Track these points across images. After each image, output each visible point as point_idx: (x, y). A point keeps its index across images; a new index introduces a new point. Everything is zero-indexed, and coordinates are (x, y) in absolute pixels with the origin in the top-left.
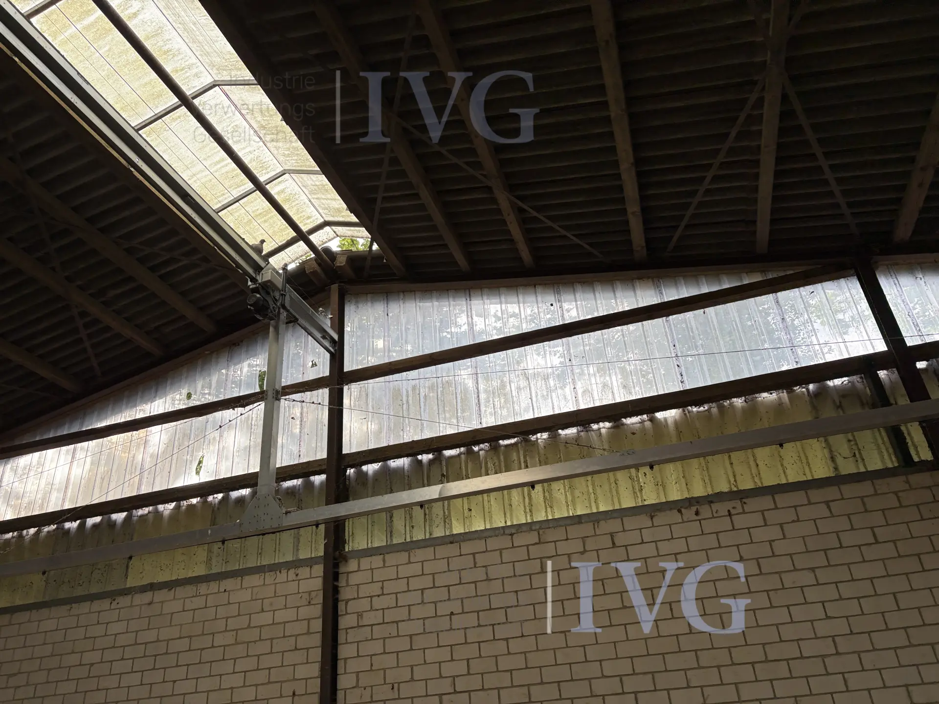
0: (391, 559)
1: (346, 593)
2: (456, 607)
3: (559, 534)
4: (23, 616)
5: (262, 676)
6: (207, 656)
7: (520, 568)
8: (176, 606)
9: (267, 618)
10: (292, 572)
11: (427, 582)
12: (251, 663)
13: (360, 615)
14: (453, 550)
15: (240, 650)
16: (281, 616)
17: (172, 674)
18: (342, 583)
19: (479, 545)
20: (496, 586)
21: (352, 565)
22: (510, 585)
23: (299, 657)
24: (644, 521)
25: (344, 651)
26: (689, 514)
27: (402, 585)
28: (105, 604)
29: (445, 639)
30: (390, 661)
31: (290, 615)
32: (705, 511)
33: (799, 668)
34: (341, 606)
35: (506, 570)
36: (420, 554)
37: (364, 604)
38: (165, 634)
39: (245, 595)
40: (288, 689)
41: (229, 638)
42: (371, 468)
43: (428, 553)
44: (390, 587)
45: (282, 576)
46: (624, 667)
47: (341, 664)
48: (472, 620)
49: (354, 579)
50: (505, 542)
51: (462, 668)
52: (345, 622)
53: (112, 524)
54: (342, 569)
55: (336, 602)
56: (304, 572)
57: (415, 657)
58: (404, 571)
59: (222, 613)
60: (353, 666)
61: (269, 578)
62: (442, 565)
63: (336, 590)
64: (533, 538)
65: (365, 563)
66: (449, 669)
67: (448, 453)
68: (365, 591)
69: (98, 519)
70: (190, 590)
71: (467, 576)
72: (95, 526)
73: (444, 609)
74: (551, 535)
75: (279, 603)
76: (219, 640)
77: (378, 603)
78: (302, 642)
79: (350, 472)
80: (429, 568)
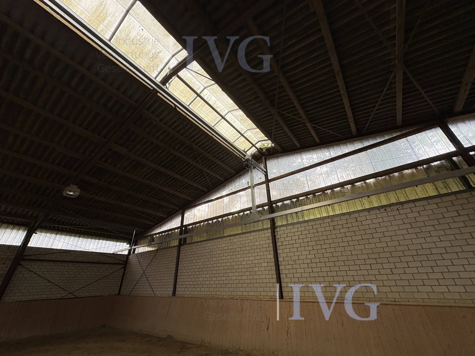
0: (289, 227)
1: (277, 237)
2: (309, 240)
4: (204, 243)
5: (259, 257)
6: (245, 252)
7: (327, 229)
8: (236, 240)
9: (257, 243)
10: (263, 231)
11: (300, 233)
12: (256, 254)
13: (282, 242)
14: (306, 224)
15: (253, 251)
16: (261, 243)
17: (238, 256)
18: (276, 234)
19: (313, 223)
20: (320, 234)
21: (278, 229)
22: (324, 233)
23: (268, 253)
25: (279, 252)
26: (382, 210)
27: (292, 234)
28: (220, 240)
29: (307, 248)
30: (292, 254)
31: (264, 242)
33: (431, 257)
34: (277, 240)
35: (323, 229)
36: (296, 226)
37: (283, 239)
38: (234, 247)
39: (252, 238)
40: (266, 261)
41: (250, 248)
42: (279, 204)
43: (299, 225)
44: (289, 235)
45: (260, 233)
46: (365, 257)
47: (279, 255)
48: (314, 243)
49: (279, 233)
50: (321, 221)
51: (313, 256)
52: (278, 244)
53: (219, 221)
54: (276, 230)
55: (275, 239)
56: (266, 231)
57: (299, 253)
58: (293, 230)
59: (247, 242)
60: (282, 255)
61: (257, 233)
62: (304, 229)
63: (275, 236)
64: (330, 220)
65: (282, 229)
66: (309, 257)
67: (300, 198)
68: (282, 236)
69: (216, 220)
70: (238, 236)
71: (311, 231)
72: (215, 222)
73: (305, 240)
74: (335, 219)
75: (261, 239)
76: (247, 248)
77: (286, 239)
78: (268, 249)
79: (274, 205)
80: (299, 229)
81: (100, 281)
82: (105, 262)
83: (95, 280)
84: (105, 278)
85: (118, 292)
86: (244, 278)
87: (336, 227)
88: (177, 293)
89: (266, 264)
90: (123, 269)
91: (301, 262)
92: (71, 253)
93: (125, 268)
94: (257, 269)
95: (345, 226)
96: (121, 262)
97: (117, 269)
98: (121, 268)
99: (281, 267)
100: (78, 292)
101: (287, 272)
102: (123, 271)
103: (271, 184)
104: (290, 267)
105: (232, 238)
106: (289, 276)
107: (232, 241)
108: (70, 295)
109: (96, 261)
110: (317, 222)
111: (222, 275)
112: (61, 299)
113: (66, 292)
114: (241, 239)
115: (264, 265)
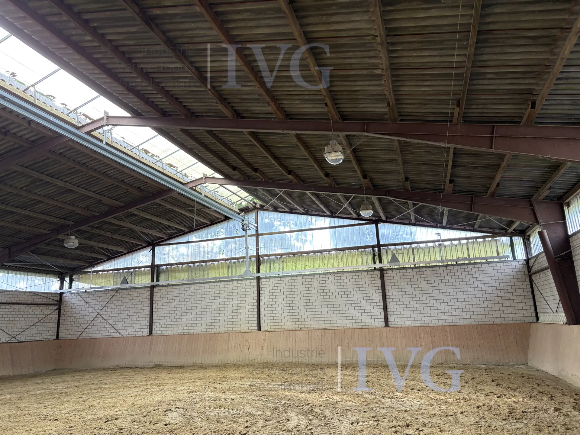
0: (271, 280)
1: (261, 286)
2: (285, 290)
3: (306, 277)
4: (185, 286)
5: (244, 302)
6: (231, 297)
7: (298, 284)
9: (244, 290)
10: (249, 281)
11: (279, 285)
12: (242, 299)
13: (264, 291)
14: (284, 279)
15: (239, 296)
16: (247, 290)
17: (224, 300)
18: (260, 284)
19: (290, 278)
20: (293, 287)
21: (263, 280)
23: (252, 298)
24: (324, 276)
25: (261, 298)
26: (332, 275)
27: (273, 285)
28: (206, 285)
29: (282, 297)
30: (271, 300)
31: (249, 290)
32: (336, 275)
33: (347, 305)
34: (260, 289)
35: (295, 284)
36: (277, 279)
37: (265, 289)
38: (221, 292)
39: (239, 285)
40: (250, 304)
41: (236, 294)
42: (266, 258)
43: (279, 279)
44: (271, 285)
45: (247, 282)
46: (317, 304)
47: (261, 300)
48: (288, 293)
49: (263, 283)
50: (295, 278)
51: (286, 302)
52: (261, 292)
53: (202, 266)
54: (260, 281)
56: (252, 281)
57: (276, 300)
58: (274, 282)
59: (233, 288)
60: (263, 301)
61: (244, 282)
62: (282, 282)
64: (301, 278)
65: (265, 280)
66: (283, 302)
67: (283, 256)
68: (265, 286)
69: (198, 264)
70: (226, 283)
71: (287, 284)
72: (198, 266)
73: (282, 291)
74: (305, 277)
75: (247, 287)
76: (234, 294)
77: (268, 289)
78: (252, 295)
79: (261, 258)
80: (279, 282)
81: (37, 324)
82: (39, 302)
83: (33, 324)
84: (42, 321)
85: (55, 337)
86: (229, 317)
87: (304, 283)
88: (153, 332)
89: (249, 307)
90: (58, 311)
91: (277, 306)
92: (6, 293)
93: (59, 309)
94: (242, 311)
95: (310, 283)
96: (56, 303)
97: (52, 311)
98: (56, 310)
99: (261, 310)
100: (19, 336)
101: (266, 312)
102: (58, 313)
103: (260, 238)
104: (268, 309)
105: (219, 284)
106: (267, 315)
107: (218, 287)
108: (13, 339)
109: (30, 302)
110: (293, 278)
111: (208, 316)
112: (6, 343)
113: (10, 336)
114: (228, 286)
115: (247, 307)
